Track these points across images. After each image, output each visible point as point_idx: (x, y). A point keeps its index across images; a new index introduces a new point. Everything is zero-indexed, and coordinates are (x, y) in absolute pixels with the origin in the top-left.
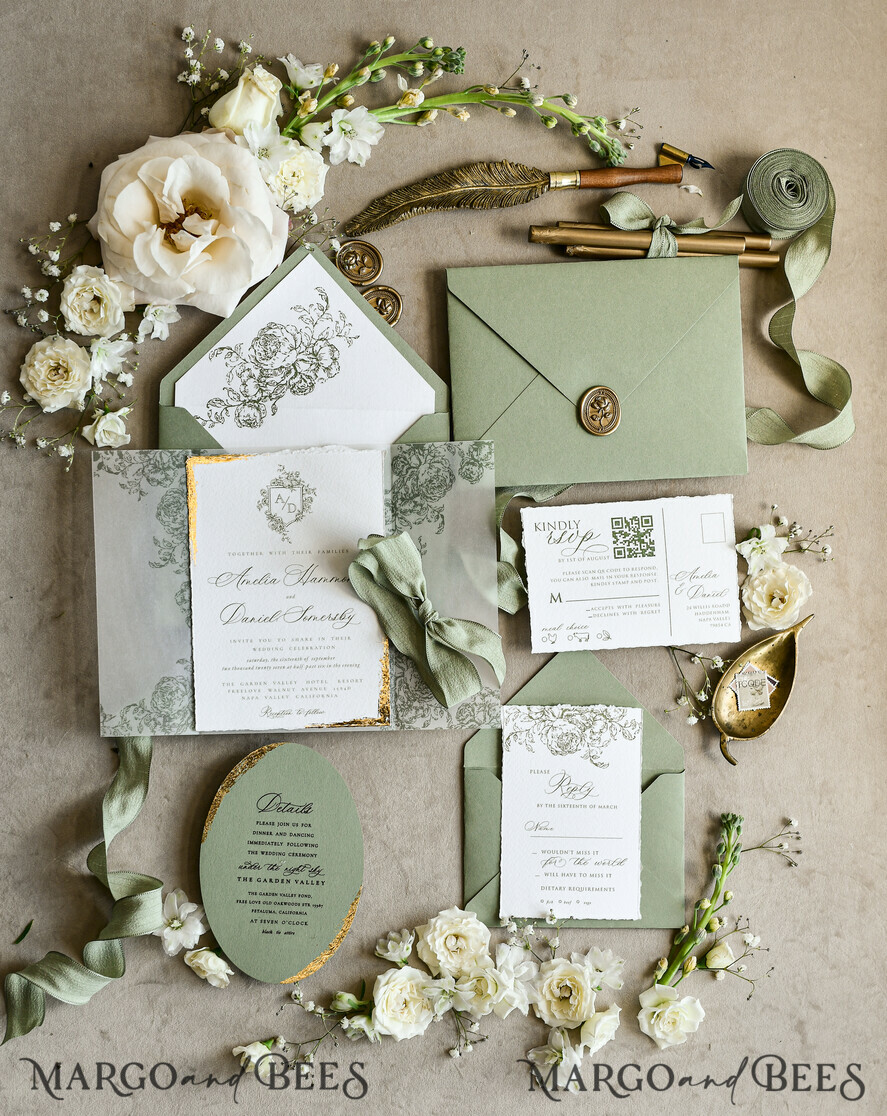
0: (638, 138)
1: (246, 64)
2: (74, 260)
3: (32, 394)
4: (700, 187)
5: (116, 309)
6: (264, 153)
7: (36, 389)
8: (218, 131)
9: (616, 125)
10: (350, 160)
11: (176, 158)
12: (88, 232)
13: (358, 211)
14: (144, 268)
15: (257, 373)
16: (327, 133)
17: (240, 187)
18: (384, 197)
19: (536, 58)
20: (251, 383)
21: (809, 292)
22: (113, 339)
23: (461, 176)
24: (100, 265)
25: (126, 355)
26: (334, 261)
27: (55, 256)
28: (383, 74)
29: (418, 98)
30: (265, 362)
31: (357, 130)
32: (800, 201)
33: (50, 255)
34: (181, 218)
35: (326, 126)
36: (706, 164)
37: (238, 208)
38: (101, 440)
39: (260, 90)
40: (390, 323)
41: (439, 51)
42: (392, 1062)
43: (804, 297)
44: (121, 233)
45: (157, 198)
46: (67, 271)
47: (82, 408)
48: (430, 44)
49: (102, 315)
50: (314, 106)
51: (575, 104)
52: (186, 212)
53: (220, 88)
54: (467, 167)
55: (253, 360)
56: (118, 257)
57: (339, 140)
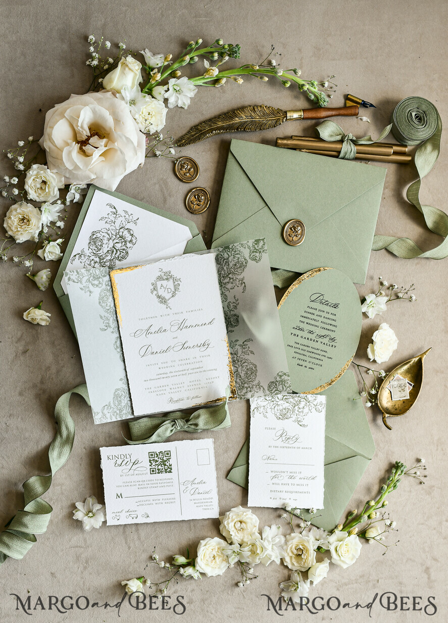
0: (335, 91)
1: (123, 55)
2: (32, 161)
3: (10, 233)
4: (368, 118)
5: (54, 187)
6: (133, 102)
7: (12, 230)
8: (108, 91)
9: (323, 85)
10: (179, 106)
11: (85, 106)
12: (39, 146)
13: (184, 133)
14: (68, 165)
16: (166, 91)
17: (120, 121)
18: (198, 125)
19: (279, 49)
21: (428, 174)
22: (53, 203)
23: (239, 114)
24: (46, 164)
25: (61, 211)
27: (21, 159)
28: (196, 59)
29: (215, 72)
31: (182, 89)
32: (423, 125)
33: (19, 159)
34: (89, 138)
35: (165, 88)
36: (372, 105)
37: (119, 133)
38: (48, 257)
39: (130, 69)
41: (226, 47)
42: (207, 589)
43: (426, 177)
44: (56, 146)
45: (76, 128)
46: (28, 167)
47: (37, 240)
48: (221, 43)
49: (47, 190)
50: (159, 77)
51: (300, 74)
52: (91, 135)
53: (109, 68)
54: (242, 108)
56: (55, 159)
57: (173, 95)
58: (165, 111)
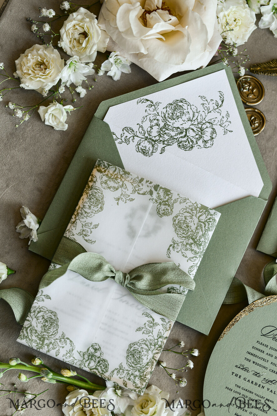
3: (19, 72)
7: (22, 70)
10: (270, 30)
13: (262, 61)
14: (120, 24)
15: (162, 124)
16: (265, 5)
17: (202, 4)
20: (156, 129)
25: (88, 77)
26: (236, 81)
30: (170, 120)
38: (49, 120)
40: (255, 133)
47: (45, 95)
49: (84, 45)
52: (162, 7)
55: (163, 115)
56: (109, 13)
57: (270, 13)
58: (253, 28)
